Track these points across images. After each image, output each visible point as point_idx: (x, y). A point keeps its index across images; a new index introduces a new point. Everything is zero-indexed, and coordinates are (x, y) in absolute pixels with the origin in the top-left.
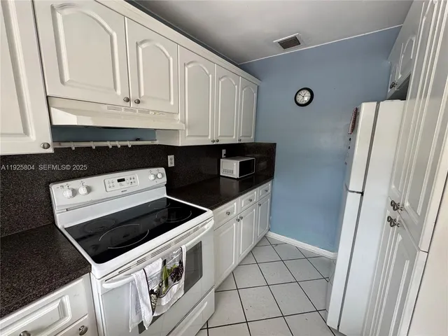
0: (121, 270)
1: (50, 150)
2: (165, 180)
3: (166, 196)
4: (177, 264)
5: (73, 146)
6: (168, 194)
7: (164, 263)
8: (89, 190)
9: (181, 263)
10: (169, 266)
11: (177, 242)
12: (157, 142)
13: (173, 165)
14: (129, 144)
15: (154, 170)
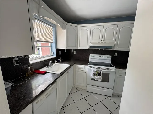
0: (91, 67)
1: (89, 49)
2: (111, 59)
3: (110, 63)
4: (100, 72)
5: (94, 49)
6: (111, 63)
7: (97, 70)
8: (94, 56)
9: (101, 73)
10: (98, 71)
11: (102, 69)
12: (112, 49)
13: (116, 56)
14: (103, 49)
15: (108, 56)
